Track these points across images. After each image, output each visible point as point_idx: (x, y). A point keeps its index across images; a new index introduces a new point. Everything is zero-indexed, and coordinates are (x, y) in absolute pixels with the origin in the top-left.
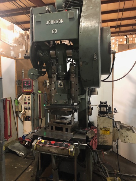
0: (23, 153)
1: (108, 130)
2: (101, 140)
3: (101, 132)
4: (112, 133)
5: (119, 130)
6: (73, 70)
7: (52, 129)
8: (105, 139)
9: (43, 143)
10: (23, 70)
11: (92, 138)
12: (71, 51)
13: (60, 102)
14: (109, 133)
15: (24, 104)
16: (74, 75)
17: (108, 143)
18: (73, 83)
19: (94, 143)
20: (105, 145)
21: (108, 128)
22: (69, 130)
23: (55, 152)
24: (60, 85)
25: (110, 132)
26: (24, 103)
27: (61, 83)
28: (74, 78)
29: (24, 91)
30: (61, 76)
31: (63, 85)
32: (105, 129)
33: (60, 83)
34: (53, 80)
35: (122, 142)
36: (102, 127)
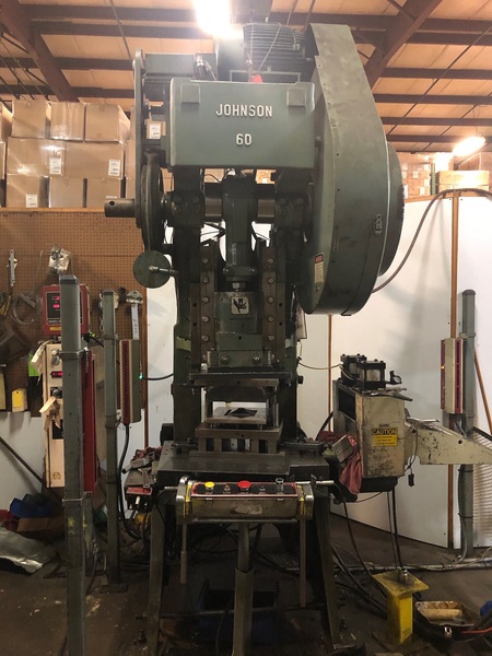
0: (35, 563)
1: (393, 431)
2: (373, 464)
3: (374, 441)
4: (402, 441)
5: (414, 431)
6: (271, 261)
7: (210, 447)
8: (385, 460)
9: (210, 490)
10: (12, 255)
11: (346, 460)
12: (273, 201)
13: (239, 360)
14: (395, 441)
15: (50, 377)
16: (273, 275)
17: (393, 470)
18: (271, 300)
19: (352, 474)
20: (384, 478)
21: (392, 426)
22: (271, 446)
23: (254, 513)
24: (239, 307)
25: (398, 439)
26: (49, 371)
27: (241, 300)
28: (274, 286)
29: (52, 329)
30: (235, 279)
31: (247, 305)
32: (384, 430)
33: (237, 299)
34: (203, 290)
35: (421, 463)
36: (377, 426)
